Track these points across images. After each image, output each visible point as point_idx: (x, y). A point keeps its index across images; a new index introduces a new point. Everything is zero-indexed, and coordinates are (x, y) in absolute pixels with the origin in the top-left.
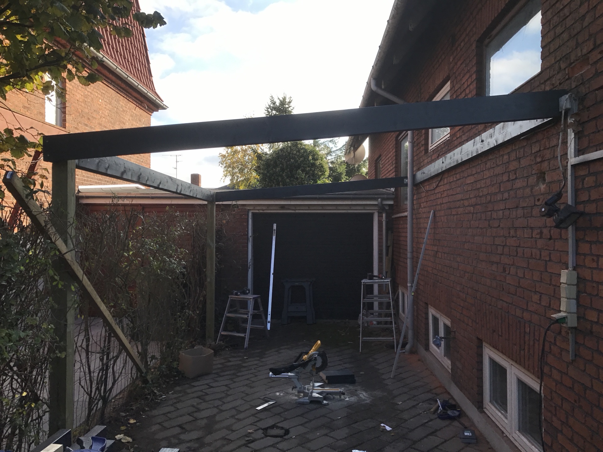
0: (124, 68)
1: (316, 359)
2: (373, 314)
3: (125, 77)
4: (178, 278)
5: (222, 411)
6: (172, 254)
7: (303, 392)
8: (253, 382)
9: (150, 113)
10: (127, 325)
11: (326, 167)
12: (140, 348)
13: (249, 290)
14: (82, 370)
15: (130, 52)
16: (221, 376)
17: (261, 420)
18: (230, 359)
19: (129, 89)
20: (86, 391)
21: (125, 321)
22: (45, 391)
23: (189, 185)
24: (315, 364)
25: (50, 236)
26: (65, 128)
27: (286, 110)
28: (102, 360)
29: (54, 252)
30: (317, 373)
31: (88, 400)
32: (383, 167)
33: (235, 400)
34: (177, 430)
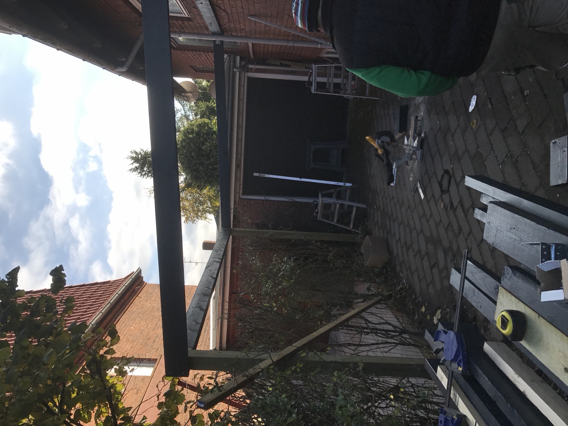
0: (101, 305)
1: (382, 142)
2: (345, 84)
3: (110, 305)
4: (300, 264)
5: (422, 230)
6: (277, 269)
7: (412, 155)
8: (398, 201)
9: (144, 284)
10: (338, 310)
11: (200, 121)
12: (359, 300)
13: (314, 201)
14: (375, 350)
15: (86, 300)
16: (390, 230)
17: (433, 195)
18: (376, 221)
19: (121, 302)
20: (394, 348)
21: (334, 312)
22: (391, 381)
23: (214, 252)
24: (387, 142)
25: (256, 372)
26: (157, 359)
27: (144, 157)
28: (367, 333)
29: (270, 369)
30: (396, 142)
31: (401, 346)
32: (203, 65)
33: (413, 218)
34: (435, 270)
